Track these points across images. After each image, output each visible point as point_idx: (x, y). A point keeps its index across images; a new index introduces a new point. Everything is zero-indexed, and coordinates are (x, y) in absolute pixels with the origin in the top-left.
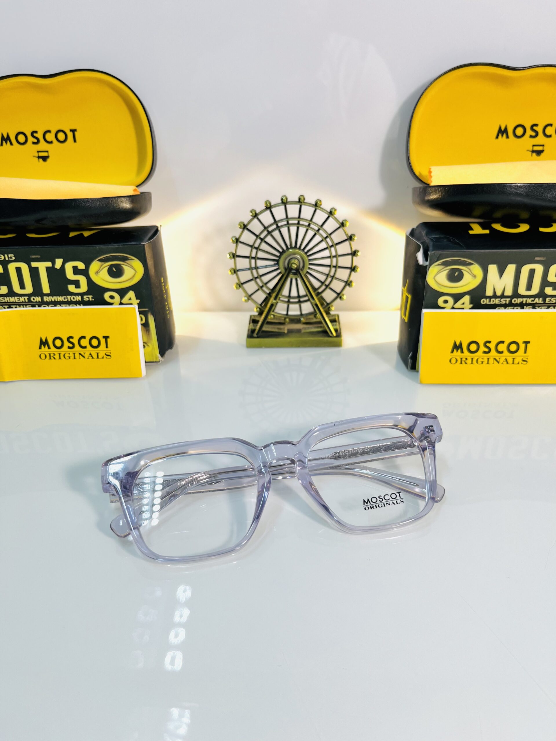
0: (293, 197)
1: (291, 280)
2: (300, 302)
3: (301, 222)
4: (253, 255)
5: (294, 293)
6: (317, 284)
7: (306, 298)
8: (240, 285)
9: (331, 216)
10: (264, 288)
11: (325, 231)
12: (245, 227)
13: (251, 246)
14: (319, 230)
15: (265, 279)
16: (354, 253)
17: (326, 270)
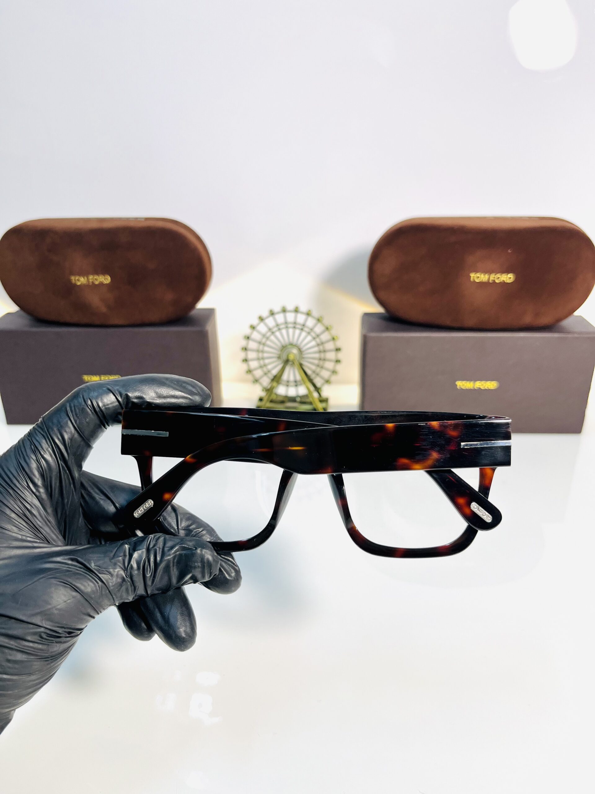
0: (290, 307)
1: (289, 368)
2: (296, 385)
4: (260, 349)
5: (292, 379)
7: (301, 383)
8: (249, 371)
9: (319, 322)
10: (269, 375)
11: (315, 333)
12: (253, 328)
13: (260, 343)
14: (310, 332)
15: (270, 367)
16: (338, 350)
17: (316, 362)
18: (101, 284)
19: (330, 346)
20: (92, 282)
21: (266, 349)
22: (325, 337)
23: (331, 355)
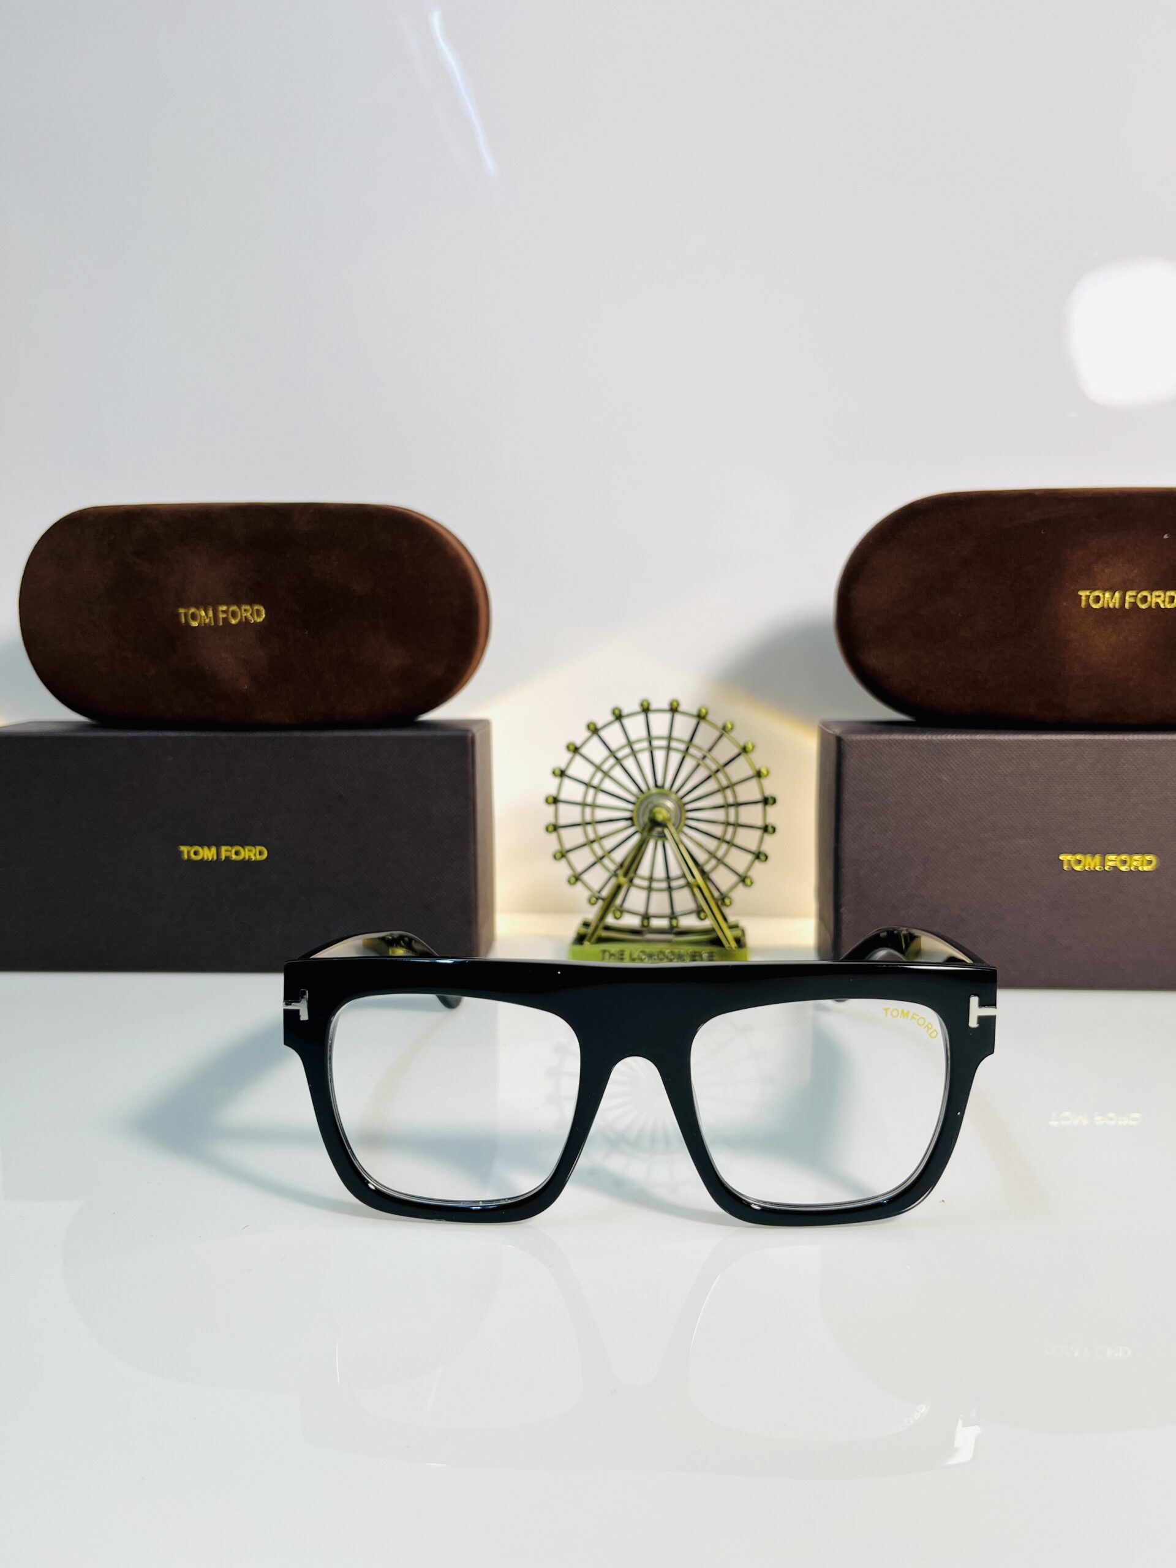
0: (660, 702)
1: (656, 844)
2: (670, 889)
3: (674, 744)
4: (589, 800)
5: (660, 872)
6: (701, 857)
7: (682, 882)
8: (562, 855)
9: (726, 734)
10: (606, 861)
11: (714, 760)
12: (575, 750)
13: (588, 785)
14: (704, 757)
15: (608, 844)
16: (767, 801)
17: (717, 830)
18: (245, 624)
19: (749, 791)
20: (225, 620)
21: (602, 799)
22: (740, 769)
23: (752, 815)
